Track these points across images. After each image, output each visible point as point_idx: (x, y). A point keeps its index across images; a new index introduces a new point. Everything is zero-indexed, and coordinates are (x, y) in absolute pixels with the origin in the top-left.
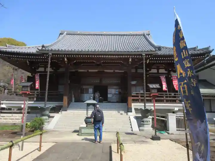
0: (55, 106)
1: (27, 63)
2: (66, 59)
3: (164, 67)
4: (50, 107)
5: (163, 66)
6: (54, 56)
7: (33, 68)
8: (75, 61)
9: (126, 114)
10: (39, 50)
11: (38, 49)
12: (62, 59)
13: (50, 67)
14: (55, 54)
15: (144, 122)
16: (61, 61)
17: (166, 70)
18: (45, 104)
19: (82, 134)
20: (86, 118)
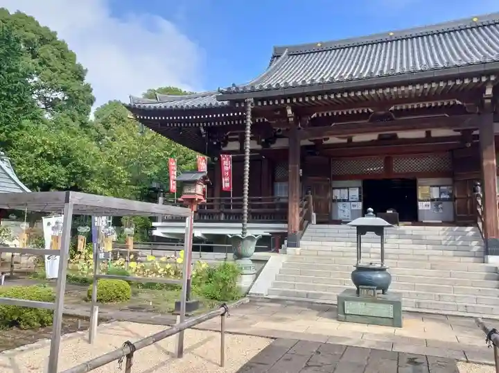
0: (268, 234)
1: (200, 131)
2: (289, 112)
4: (256, 236)
6: (260, 104)
7: (215, 143)
8: (315, 115)
10: (223, 93)
11: (221, 92)
12: (278, 113)
13: (251, 138)
14: (262, 100)
16: (277, 117)
18: (243, 229)
19: (348, 317)
20: (355, 268)
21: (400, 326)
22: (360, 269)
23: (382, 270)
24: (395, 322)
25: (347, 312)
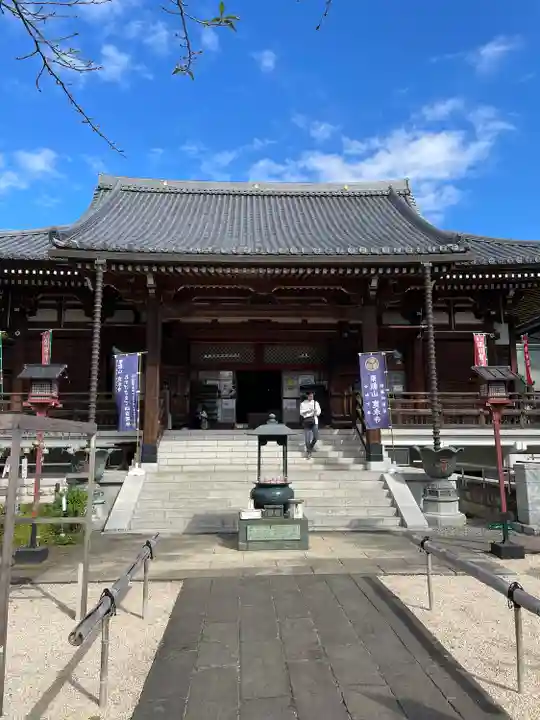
2: (151, 281)
3: (470, 305)
4: (108, 449)
5: (468, 302)
6: (113, 268)
8: (182, 287)
9: (361, 467)
14: (117, 263)
15: (437, 495)
17: (478, 317)
19: (250, 544)
20: (255, 486)
21: (307, 548)
22: (260, 486)
23: (284, 486)
24: (302, 544)
25: (250, 539)
